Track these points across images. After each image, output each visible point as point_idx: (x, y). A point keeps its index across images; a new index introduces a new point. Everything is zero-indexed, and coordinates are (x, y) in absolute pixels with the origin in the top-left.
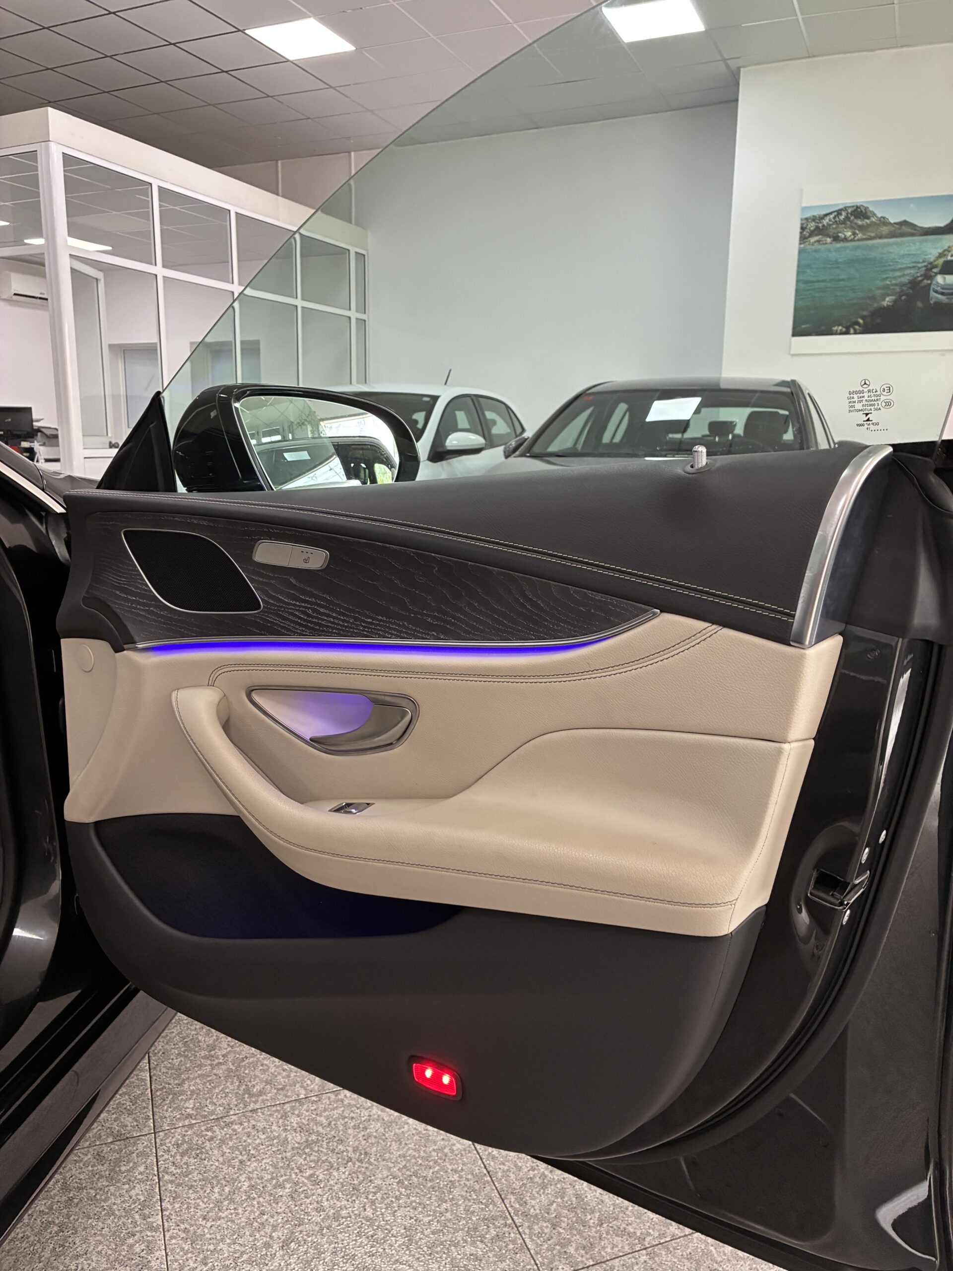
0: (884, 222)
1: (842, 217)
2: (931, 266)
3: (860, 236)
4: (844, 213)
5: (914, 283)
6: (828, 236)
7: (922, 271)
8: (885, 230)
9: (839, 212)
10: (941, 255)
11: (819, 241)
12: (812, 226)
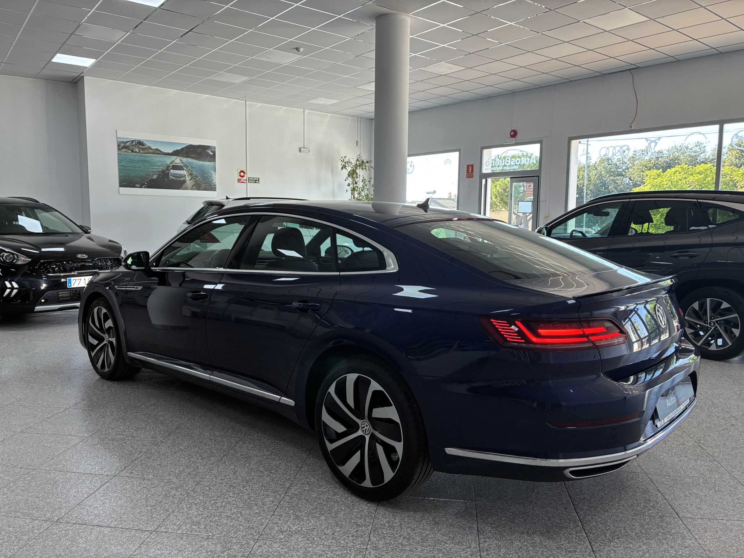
0: (150, 148)
1: (134, 144)
2: (168, 166)
3: (142, 151)
4: (134, 142)
5: (163, 171)
6: (129, 149)
7: (166, 167)
8: (151, 151)
9: (133, 142)
10: (171, 163)
11: (126, 151)
12: (122, 145)
